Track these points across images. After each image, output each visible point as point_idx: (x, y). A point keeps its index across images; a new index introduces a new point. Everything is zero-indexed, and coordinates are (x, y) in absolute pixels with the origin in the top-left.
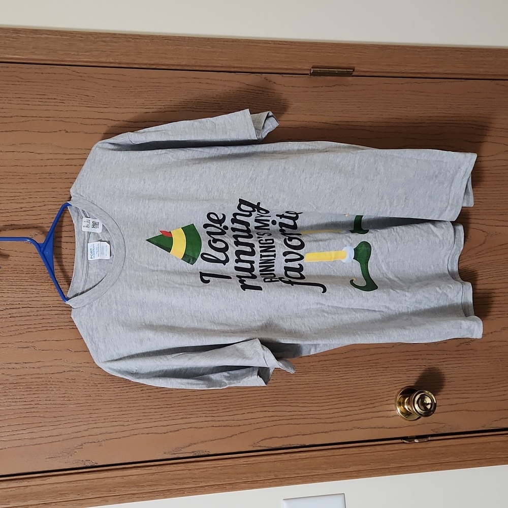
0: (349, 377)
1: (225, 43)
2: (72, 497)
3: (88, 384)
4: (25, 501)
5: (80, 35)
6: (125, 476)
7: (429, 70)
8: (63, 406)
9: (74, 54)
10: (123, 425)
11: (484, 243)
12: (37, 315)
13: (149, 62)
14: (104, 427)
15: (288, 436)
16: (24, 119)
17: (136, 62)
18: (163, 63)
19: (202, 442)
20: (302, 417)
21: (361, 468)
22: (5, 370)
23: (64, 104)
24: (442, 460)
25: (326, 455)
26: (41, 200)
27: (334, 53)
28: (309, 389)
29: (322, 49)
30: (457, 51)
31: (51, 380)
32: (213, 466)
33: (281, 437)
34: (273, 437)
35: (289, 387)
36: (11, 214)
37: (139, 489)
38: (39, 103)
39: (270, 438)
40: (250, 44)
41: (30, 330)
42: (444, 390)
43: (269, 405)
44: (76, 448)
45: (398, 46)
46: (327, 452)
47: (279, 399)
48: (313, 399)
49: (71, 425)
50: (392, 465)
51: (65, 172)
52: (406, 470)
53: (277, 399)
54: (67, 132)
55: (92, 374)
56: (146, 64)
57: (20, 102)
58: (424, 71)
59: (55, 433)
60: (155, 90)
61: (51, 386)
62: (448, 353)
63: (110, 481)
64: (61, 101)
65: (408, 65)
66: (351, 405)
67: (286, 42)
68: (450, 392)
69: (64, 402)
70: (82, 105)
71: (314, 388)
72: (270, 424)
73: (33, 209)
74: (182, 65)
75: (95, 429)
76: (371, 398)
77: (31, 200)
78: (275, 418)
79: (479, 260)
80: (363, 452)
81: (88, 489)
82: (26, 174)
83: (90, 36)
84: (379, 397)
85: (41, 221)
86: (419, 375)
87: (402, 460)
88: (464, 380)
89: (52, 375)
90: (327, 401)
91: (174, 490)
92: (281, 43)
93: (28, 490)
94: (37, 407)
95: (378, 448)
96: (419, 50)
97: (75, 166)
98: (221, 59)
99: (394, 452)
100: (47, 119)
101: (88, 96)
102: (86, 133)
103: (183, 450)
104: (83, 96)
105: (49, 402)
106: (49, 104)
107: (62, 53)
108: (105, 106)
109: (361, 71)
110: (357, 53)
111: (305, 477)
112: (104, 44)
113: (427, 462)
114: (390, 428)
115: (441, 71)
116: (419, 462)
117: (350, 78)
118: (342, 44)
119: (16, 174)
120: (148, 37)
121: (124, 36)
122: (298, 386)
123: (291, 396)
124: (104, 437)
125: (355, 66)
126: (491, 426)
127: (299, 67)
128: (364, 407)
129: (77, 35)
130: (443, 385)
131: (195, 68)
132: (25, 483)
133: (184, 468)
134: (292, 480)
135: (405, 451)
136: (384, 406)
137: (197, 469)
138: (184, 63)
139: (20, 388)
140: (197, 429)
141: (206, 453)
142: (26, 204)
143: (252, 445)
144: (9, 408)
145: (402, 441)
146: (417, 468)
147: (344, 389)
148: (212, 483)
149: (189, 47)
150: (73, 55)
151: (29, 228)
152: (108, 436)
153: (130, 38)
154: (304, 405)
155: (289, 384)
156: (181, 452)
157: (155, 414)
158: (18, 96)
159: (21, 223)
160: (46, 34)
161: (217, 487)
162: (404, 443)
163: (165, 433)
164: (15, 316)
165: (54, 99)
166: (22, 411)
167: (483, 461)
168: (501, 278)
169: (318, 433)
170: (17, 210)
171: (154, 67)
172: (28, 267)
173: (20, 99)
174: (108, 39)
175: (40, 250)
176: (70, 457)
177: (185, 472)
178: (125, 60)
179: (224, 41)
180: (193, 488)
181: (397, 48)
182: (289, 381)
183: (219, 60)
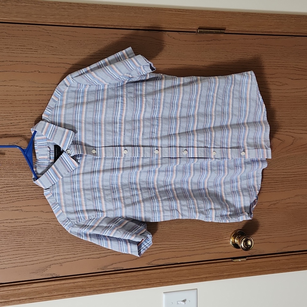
0: (205, 225)
1: (144, 10)
2: (45, 295)
3: (54, 231)
4: (19, 297)
5: (47, 4)
6: (75, 283)
7: (272, 30)
8: (39, 244)
9: (44, 18)
10: (75, 254)
11: (292, 144)
12: (23, 191)
13: (93, 23)
14: (63, 255)
15: (168, 259)
16: (11, 63)
17: (84, 23)
18: (102, 24)
19: (119, 262)
20: (177, 247)
21: (208, 275)
22: (4, 223)
23: (37, 53)
24: (253, 271)
25: (189, 269)
26: (24, 118)
27: (213, 18)
28: (182, 232)
29: (206, 15)
30: (292, 17)
31: (32, 229)
32: (125, 276)
33: (164, 259)
34: (160, 259)
35: (170, 231)
36: (5, 127)
37: (83, 289)
38: (21, 52)
39: (158, 260)
40: (159, 11)
41: (19, 200)
42: (258, 231)
43: (158, 241)
44: (47, 267)
45: (255, 13)
46: (189, 267)
47: (165, 238)
48: (184, 237)
49: (44, 254)
50: (225, 274)
51: (39, 99)
52: (232, 276)
53: (164, 238)
54: (39, 72)
55: (56, 225)
56: (91, 24)
57: (8, 51)
58: (270, 31)
59: (34, 259)
60: (97, 43)
61: (32, 232)
62: (263, 210)
63: (67, 285)
64: (35, 51)
65: (260, 26)
66: (205, 240)
67: (183, 10)
68: (262, 232)
69: (40, 241)
70: (49, 53)
71: (185, 232)
72: (158, 252)
73: (19, 124)
74: (114, 26)
75: (58, 256)
76: (217, 237)
77: (17, 118)
78: (161, 249)
79: (288, 155)
80: (210, 266)
81: (55, 290)
82: (14, 101)
83: (54, 4)
84: (221, 236)
85: (24, 132)
86: (245, 223)
87: (231, 271)
88: (270, 225)
89: (33, 226)
90: (192, 238)
91: (103, 290)
92: (180, 11)
93: (20, 291)
94: (24, 245)
95: (218, 264)
96: (268, 16)
97: (45, 95)
98: (140, 21)
99: (227, 266)
100: (26, 63)
101: (53, 47)
102: (51, 73)
103: (109, 267)
104: (50, 47)
105: (31, 242)
106: (28, 52)
107: (35, 16)
108: (64, 54)
109: (230, 30)
110: (228, 18)
111: (176, 282)
112: (63, 10)
113: (244, 272)
114: (226, 253)
115: (280, 31)
116: (240, 272)
117: (222, 35)
118: (219, 11)
119: (7, 101)
120: (93, 6)
121: (77, 5)
122: (176, 230)
123: (171, 236)
124: (63, 261)
125: (226, 27)
126: (282, 251)
127: (190, 27)
128: (212, 241)
129: (46, 4)
130: (258, 229)
131: (123, 28)
132: (18, 287)
133: (109, 277)
134: (169, 283)
135: (233, 265)
136: (224, 241)
137: (116, 278)
138: (116, 24)
139: (14, 234)
140: (117, 255)
141: (121, 269)
142: (14, 121)
143: (148, 264)
144: (8, 245)
145: (231, 260)
146: (238, 275)
147: (202, 231)
148: (125, 286)
149: (119, 13)
150: (42, 18)
151: (16, 136)
152: (65, 260)
153: (81, 6)
154: (178, 241)
155: (170, 229)
156: (107, 268)
157: (93, 247)
158: (7, 47)
159: (11, 133)
160: (25, 3)
161: (127, 288)
162: (232, 261)
163: (98, 258)
164: (10, 191)
165: (31, 49)
166: (15, 247)
167: (275, 270)
168: (299, 165)
169: (185, 256)
170: (8, 125)
171: (96, 26)
172: (16, 161)
173: (8, 49)
174: (67, 6)
175: (24, 154)
176: (44, 272)
177: (109, 280)
178: (77, 22)
179: (143, 9)
180: (114, 288)
181: (254, 15)
182: (171, 227)
183: (139, 22)
